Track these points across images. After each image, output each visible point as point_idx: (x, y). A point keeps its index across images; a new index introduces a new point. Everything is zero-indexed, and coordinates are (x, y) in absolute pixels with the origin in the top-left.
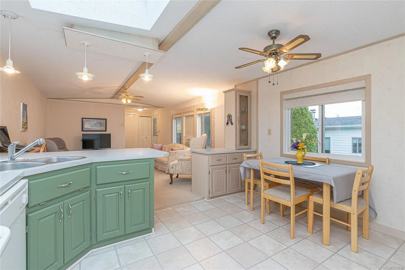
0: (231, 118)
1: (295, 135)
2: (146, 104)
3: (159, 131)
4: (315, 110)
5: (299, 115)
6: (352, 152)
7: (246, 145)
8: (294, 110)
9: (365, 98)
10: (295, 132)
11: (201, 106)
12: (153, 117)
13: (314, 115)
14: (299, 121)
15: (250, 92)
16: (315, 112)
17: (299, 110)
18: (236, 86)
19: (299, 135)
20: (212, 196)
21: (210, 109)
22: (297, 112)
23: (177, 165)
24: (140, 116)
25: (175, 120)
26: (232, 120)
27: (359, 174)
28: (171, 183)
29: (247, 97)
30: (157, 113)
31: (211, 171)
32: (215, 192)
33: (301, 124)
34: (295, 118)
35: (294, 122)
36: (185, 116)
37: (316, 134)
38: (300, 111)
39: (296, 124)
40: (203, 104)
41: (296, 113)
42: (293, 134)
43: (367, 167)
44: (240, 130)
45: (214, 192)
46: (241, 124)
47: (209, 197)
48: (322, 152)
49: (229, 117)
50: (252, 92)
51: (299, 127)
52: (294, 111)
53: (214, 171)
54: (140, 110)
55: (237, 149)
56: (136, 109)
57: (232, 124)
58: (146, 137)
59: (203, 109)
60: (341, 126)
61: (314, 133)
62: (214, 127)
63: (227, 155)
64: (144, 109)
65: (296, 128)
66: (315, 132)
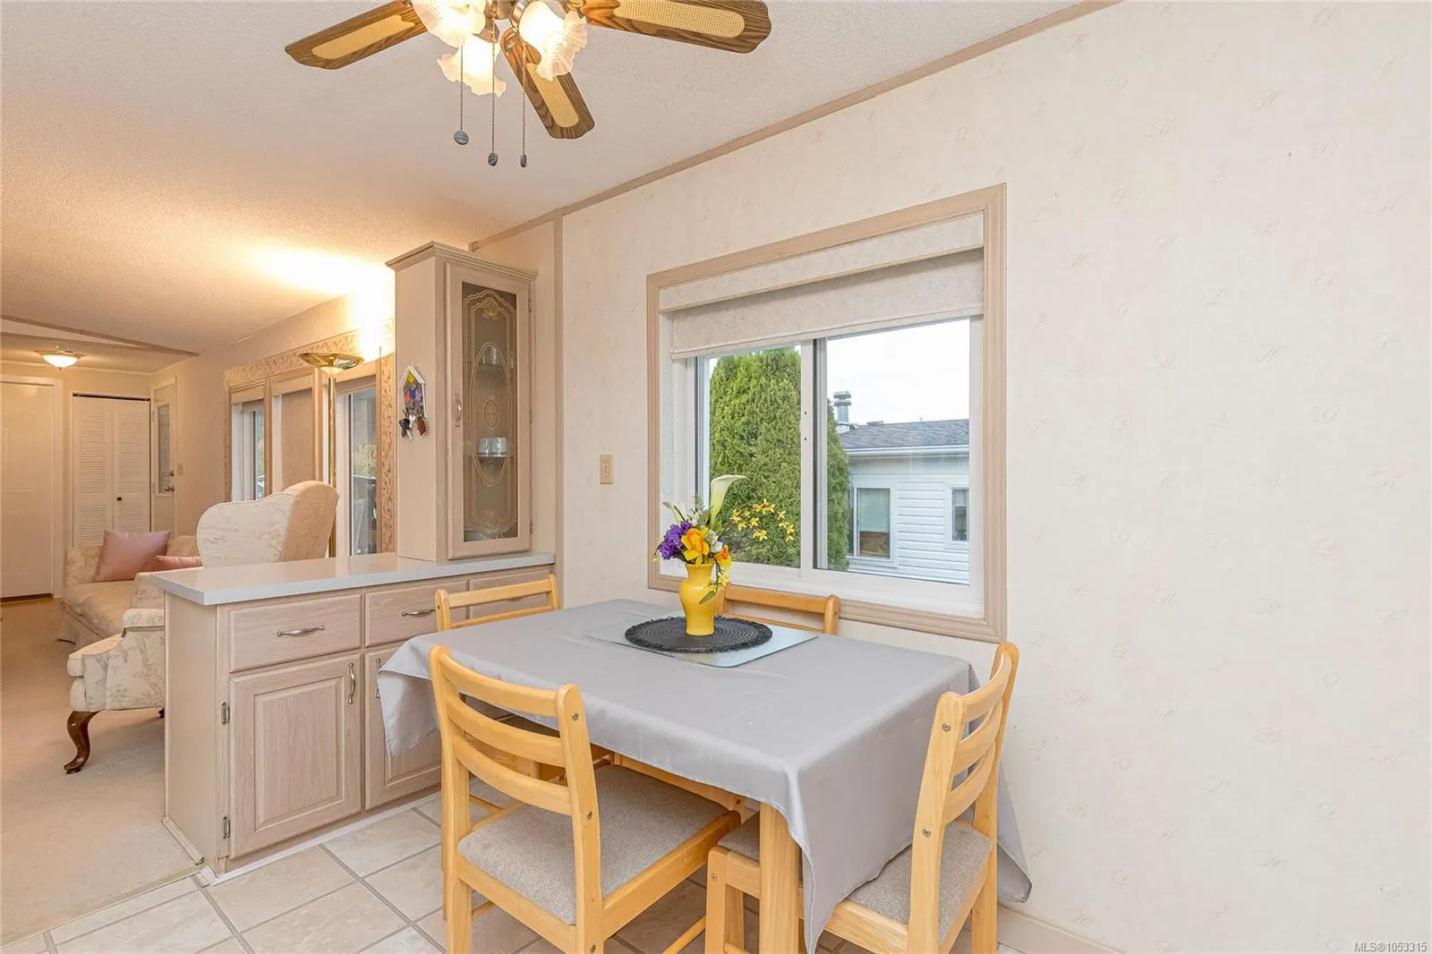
0: (418, 398)
1: (774, 482)
2: (81, 332)
3: (180, 468)
4: (849, 396)
5: (788, 407)
6: (953, 537)
7: (512, 533)
8: (771, 391)
9: (980, 304)
10: (775, 472)
11: (340, 346)
12: (155, 401)
13: (847, 410)
14: (790, 429)
15: (528, 278)
16: (850, 404)
17: (789, 390)
18: (474, 247)
19: (788, 482)
20: (242, 852)
21: (376, 361)
22: (784, 399)
23: (111, 662)
24: (74, 395)
25: (242, 412)
26: (422, 407)
27: (946, 728)
28: (73, 768)
29: (512, 298)
30: (172, 380)
31: (236, 705)
32: (266, 822)
33: (797, 442)
34: (775, 418)
35: (773, 432)
36: (284, 395)
37: (846, 478)
38: (794, 393)
39: (779, 441)
40: (346, 337)
41: (780, 401)
42: (768, 477)
43: (993, 639)
44: (467, 460)
45: (261, 819)
46: (473, 430)
47: (227, 857)
48: (815, 567)
49: (413, 396)
50: (539, 276)
51: (790, 454)
52: (772, 393)
53: (260, 700)
54: (62, 361)
55: (450, 557)
56: (37, 355)
57: (423, 428)
58: (119, 499)
59: (335, 356)
60: (923, 451)
61: (837, 474)
62: (390, 445)
63: (368, 595)
64: (87, 358)
65: (779, 456)
66: (840, 469)
